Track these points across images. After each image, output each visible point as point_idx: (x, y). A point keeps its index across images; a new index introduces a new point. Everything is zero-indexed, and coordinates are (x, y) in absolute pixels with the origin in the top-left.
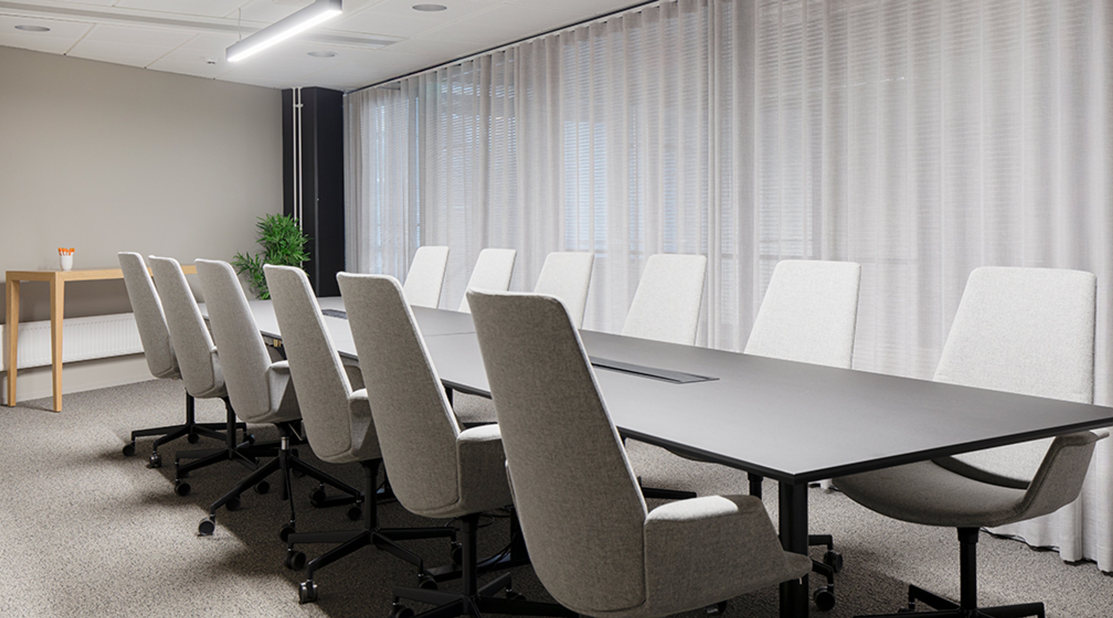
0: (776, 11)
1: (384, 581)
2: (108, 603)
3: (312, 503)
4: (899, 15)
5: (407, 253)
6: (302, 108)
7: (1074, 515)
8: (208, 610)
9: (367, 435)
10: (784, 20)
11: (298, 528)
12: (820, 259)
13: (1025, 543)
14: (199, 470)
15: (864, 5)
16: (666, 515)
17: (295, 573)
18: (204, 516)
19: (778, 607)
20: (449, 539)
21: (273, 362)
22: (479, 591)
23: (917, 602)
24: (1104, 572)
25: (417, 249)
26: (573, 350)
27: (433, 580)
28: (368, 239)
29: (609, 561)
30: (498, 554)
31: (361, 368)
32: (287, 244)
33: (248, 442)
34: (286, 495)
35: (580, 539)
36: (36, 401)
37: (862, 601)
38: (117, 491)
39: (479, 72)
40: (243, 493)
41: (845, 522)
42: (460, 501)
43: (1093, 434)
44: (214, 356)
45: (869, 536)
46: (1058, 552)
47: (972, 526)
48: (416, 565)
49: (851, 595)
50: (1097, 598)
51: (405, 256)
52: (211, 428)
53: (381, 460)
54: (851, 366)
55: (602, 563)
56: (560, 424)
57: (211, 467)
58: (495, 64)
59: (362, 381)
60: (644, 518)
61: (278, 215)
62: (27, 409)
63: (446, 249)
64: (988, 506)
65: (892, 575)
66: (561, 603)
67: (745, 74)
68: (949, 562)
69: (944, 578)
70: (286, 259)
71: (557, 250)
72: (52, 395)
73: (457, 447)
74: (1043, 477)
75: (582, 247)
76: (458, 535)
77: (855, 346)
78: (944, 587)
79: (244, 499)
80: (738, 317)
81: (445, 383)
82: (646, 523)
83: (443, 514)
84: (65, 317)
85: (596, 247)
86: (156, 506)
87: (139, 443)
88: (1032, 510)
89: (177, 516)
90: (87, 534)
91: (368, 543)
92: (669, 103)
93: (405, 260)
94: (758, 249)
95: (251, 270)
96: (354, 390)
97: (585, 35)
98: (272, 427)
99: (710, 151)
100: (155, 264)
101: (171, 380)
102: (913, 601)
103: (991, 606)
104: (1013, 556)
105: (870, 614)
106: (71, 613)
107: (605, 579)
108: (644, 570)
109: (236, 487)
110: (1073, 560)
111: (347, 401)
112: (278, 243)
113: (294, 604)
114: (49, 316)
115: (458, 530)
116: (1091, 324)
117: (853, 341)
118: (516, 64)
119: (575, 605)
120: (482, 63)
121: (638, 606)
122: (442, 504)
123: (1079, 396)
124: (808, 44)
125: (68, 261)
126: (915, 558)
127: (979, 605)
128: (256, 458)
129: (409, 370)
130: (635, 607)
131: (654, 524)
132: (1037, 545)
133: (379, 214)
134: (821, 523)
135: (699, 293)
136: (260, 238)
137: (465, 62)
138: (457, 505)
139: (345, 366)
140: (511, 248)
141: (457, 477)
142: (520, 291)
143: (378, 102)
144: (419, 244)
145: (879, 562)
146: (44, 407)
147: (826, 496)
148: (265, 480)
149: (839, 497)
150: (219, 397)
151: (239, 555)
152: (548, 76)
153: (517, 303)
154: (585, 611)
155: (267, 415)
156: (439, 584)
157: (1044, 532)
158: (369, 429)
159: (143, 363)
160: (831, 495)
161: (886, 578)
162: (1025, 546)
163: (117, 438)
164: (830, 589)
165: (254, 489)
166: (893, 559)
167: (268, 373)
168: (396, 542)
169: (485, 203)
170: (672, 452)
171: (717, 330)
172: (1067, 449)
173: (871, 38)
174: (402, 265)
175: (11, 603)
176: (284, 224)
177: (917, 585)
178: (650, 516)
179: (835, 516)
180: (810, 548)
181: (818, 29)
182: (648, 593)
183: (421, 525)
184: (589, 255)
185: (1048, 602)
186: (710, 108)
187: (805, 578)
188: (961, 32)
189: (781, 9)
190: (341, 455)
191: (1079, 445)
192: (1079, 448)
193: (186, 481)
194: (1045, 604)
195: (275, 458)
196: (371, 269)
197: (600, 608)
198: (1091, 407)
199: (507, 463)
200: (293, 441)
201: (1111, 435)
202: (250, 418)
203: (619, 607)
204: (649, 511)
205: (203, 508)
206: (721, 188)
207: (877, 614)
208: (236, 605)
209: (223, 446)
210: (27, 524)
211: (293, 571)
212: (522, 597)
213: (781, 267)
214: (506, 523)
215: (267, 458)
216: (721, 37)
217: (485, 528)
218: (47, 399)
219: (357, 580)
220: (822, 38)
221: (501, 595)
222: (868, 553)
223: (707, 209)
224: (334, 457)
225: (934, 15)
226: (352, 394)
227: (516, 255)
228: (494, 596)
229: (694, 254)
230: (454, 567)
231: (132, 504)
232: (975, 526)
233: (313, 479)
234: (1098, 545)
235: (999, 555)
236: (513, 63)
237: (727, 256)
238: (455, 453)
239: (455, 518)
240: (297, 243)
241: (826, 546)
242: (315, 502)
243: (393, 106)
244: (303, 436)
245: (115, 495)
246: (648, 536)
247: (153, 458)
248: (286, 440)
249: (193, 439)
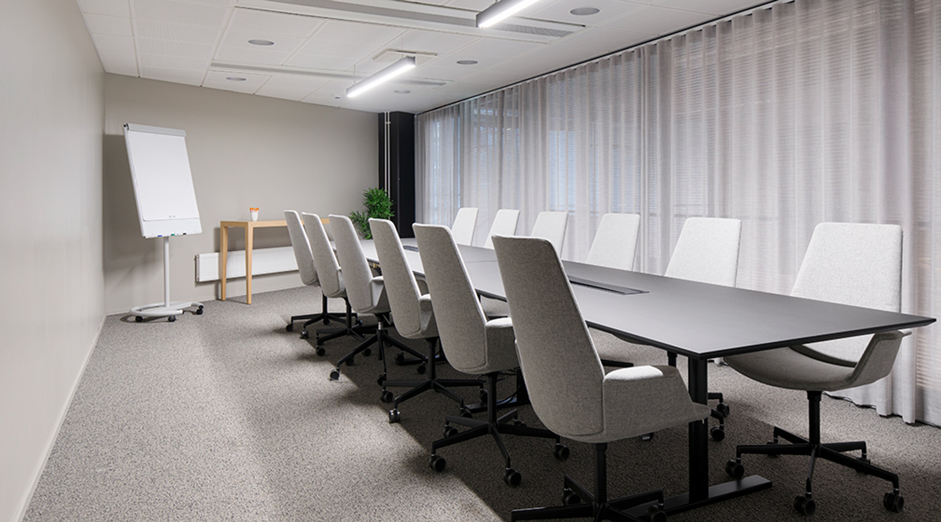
0: (685, 60)
1: (440, 412)
2: (279, 418)
3: (396, 362)
4: (767, 60)
5: (452, 212)
6: (390, 124)
7: (887, 385)
8: (336, 424)
9: (430, 322)
10: (690, 66)
11: (388, 377)
12: (714, 217)
13: (852, 402)
14: (329, 341)
15: (743, 55)
16: (617, 376)
17: (386, 405)
18: (333, 368)
19: (688, 438)
20: (479, 387)
21: (374, 277)
22: (498, 419)
23: (780, 438)
24: (907, 423)
25: (459, 209)
26: (558, 272)
27: (469, 412)
28: (429, 203)
29: (580, 404)
30: (509, 398)
31: (427, 282)
32: (381, 206)
33: (358, 325)
34: (381, 357)
35: (563, 390)
36: (237, 297)
37: (743, 436)
38: (283, 352)
39: (497, 101)
40: (356, 355)
41: (731, 385)
42: (487, 364)
43: (901, 332)
44: (339, 273)
45: (747, 394)
46: (875, 409)
47: (817, 390)
48: (459, 402)
49: (735, 432)
50: (902, 440)
51: (451, 213)
52: (337, 316)
53: (438, 337)
54: (735, 285)
55: (576, 405)
56: (550, 318)
57: (337, 339)
58: (507, 96)
59: (427, 289)
60: (603, 378)
61: (376, 189)
62: (232, 303)
63: (476, 209)
64: (829, 377)
65: (762, 420)
66: (550, 429)
67: (665, 100)
68: (801, 413)
69: (797, 424)
70: (380, 215)
71: (545, 210)
72: (245, 294)
73: (485, 330)
74: (866, 359)
75: (560, 208)
76: (485, 385)
77: (738, 273)
78: (798, 429)
79: (356, 360)
80: (660, 253)
81: (477, 291)
82: (604, 381)
83: (476, 371)
84: (254, 248)
85: (570, 209)
86: (305, 361)
87: (295, 324)
88: (858, 381)
89: (317, 368)
90: (266, 376)
91: (430, 388)
92: (616, 119)
93: (451, 216)
94: (673, 211)
95: (360, 221)
96: (422, 294)
97: (562, 77)
98: (372, 316)
99: (642, 149)
100: (305, 218)
101: (313, 287)
102: (777, 437)
103: (829, 442)
104: (844, 411)
105: (748, 444)
106: (257, 423)
107: (578, 415)
108: (602, 411)
109: (352, 352)
110: (885, 415)
111: (418, 301)
112: (376, 205)
113: (386, 423)
114: (244, 248)
115: (485, 381)
116: (899, 260)
117: (736, 270)
118: (519, 96)
119: (559, 431)
120: (499, 96)
121: (599, 433)
122: (476, 366)
123: (891, 307)
124: (706, 80)
125: (255, 215)
126: (777, 410)
127: (822, 442)
128: (363, 335)
129: (456, 283)
130: (596, 434)
131: (609, 382)
132: (861, 404)
133: (435, 188)
134: (715, 385)
135: (636, 237)
136: (365, 202)
137: (488, 95)
138: (485, 366)
139: (417, 280)
140: (516, 208)
141: (485, 349)
142: (522, 235)
143: (436, 120)
144: (459, 206)
145: (753, 412)
146: (242, 301)
147: (718, 368)
148: (369, 348)
149: (726, 369)
150: (342, 297)
151: (354, 392)
152: (539, 103)
153: (523, 243)
154: (565, 435)
155: (370, 309)
156: (473, 415)
157: (866, 396)
158: (431, 318)
159: (298, 276)
160: (722, 368)
161: (757, 422)
162: (852, 404)
163: (283, 321)
164: (722, 428)
165: (362, 353)
166: (763, 410)
167: (371, 284)
168: (447, 388)
169: (500, 181)
170: (618, 337)
171: (646, 261)
172: (883, 342)
173: (748, 76)
174: (449, 219)
175: (224, 415)
176: (379, 194)
177: (780, 427)
178: (606, 377)
179: (724, 381)
180: (709, 401)
181: (713, 71)
182: (605, 425)
183: (461, 378)
184: (565, 214)
185: (868, 441)
186: (642, 122)
187: (706, 420)
188: (809, 70)
189: (688, 59)
190: (414, 334)
191: (891, 339)
192: (891, 341)
193: (323, 347)
194: (867, 443)
195: (374, 335)
196: (431, 221)
197: (574, 434)
198: (899, 315)
199: (516, 341)
200: (385, 325)
201: (913, 333)
202: (360, 310)
203: (586, 433)
204: (606, 374)
205: (332, 364)
206: (649, 172)
207: (753, 444)
208: (352, 423)
209: (344, 327)
210: (233, 369)
211: (385, 403)
212: (524, 425)
213: (689, 222)
214: (514, 379)
215: (369, 335)
216: (649, 77)
217: (501, 382)
218: (242, 297)
219: (423, 410)
220: (715, 77)
221: (511, 423)
222: (746, 405)
223: (640, 185)
224: (410, 335)
225: (791, 60)
226: (421, 297)
227: (519, 214)
228: (507, 423)
229: (631, 213)
230: (482, 404)
231: (292, 360)
232: (820, 390)
233: (396, 348)
234: (903, 405)
235: (834, 409)
236: (518, 95)
237: (652, 215)
238: (484, 335)
239: (483, 375)
240: (387, 205)
241: (718, 400)
242: (398, 362)
243: (444, 123)
244: (391, 321)
245: (282, 354)
246: (605, 389)
247: (303, 333)
248: (381, 324)
249: (326, 322)
